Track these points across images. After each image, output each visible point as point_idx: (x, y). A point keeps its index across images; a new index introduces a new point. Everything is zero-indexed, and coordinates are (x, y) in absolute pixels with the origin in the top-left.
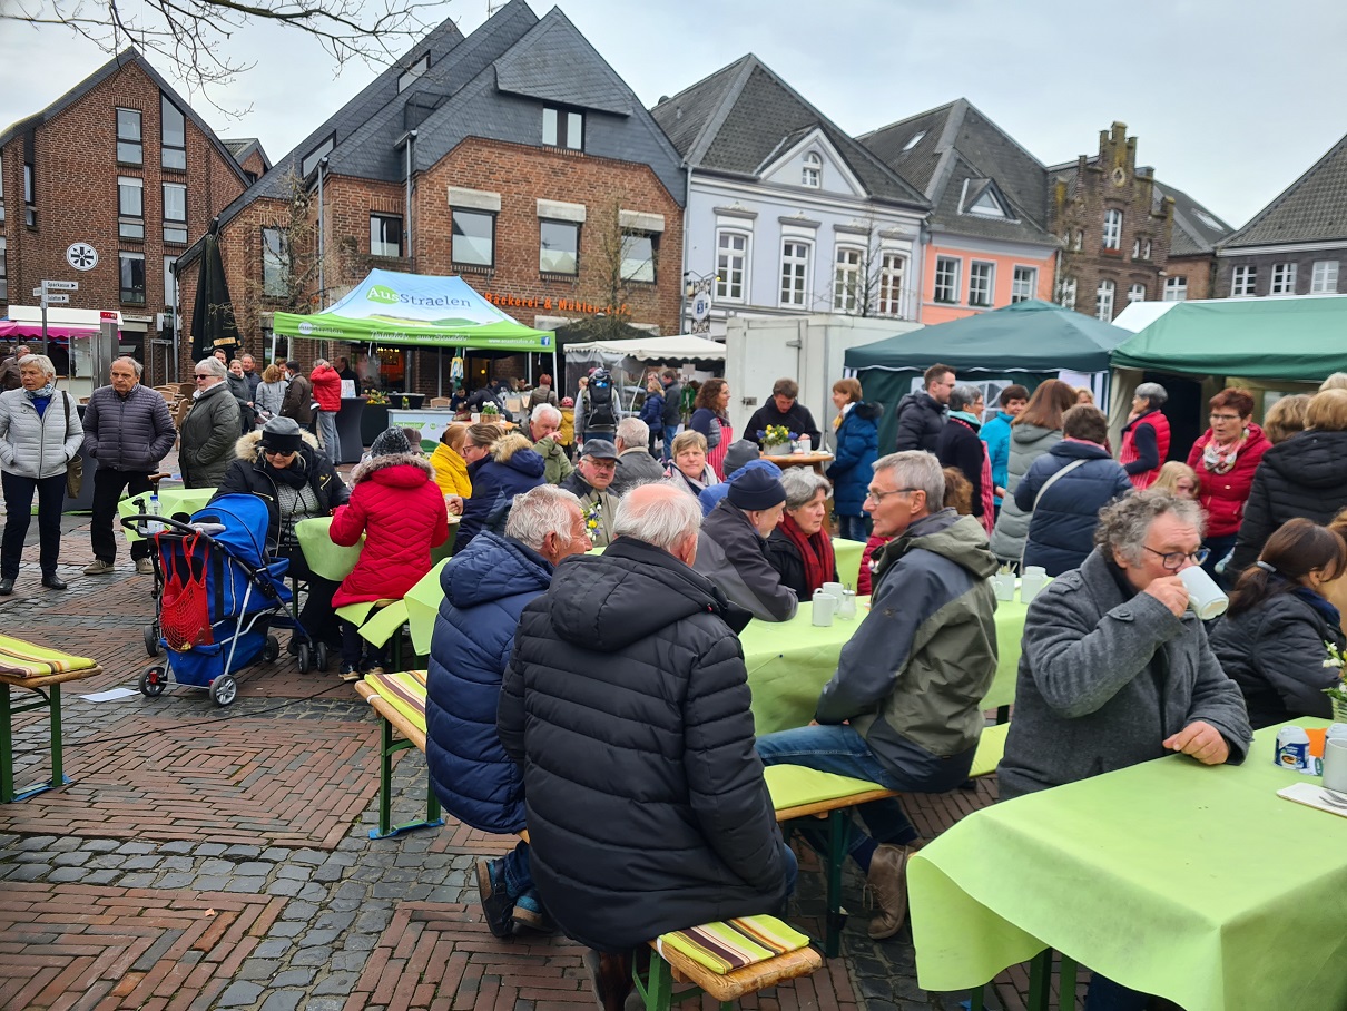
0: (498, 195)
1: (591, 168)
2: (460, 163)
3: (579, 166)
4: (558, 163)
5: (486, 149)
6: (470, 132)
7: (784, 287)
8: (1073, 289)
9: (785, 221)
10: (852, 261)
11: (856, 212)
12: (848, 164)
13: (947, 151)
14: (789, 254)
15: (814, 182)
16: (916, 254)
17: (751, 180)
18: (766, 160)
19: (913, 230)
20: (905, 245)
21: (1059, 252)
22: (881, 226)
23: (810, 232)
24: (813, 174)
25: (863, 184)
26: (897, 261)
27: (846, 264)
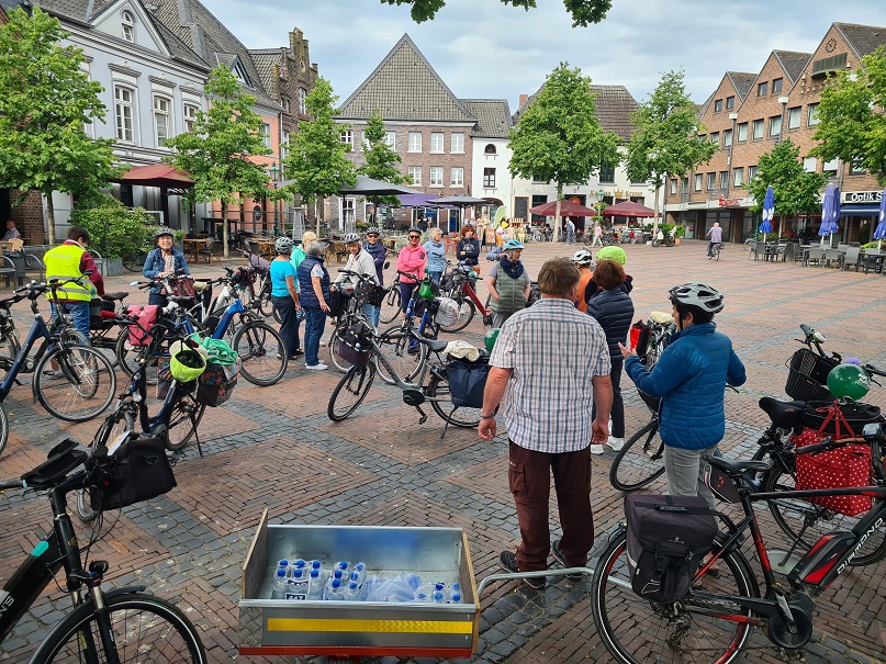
7: (120, 125)
8: (287, 140)
9: (113, 68)
10: (163, 107)
11: (163, 68)
12: (155, 26)
13: (193, 27)
14: (118, 97)
15: (128, 37)
16: (205, 106)
17: (86, 27)
18: (89, 10)
19: (200, 87)
20: (197, 99)
21: (281, 114)
22: (180, 82)
23: (132, 80)
24: (126, 30)
25: (167, 45)
26: (191, 110)
27: (159, 110)
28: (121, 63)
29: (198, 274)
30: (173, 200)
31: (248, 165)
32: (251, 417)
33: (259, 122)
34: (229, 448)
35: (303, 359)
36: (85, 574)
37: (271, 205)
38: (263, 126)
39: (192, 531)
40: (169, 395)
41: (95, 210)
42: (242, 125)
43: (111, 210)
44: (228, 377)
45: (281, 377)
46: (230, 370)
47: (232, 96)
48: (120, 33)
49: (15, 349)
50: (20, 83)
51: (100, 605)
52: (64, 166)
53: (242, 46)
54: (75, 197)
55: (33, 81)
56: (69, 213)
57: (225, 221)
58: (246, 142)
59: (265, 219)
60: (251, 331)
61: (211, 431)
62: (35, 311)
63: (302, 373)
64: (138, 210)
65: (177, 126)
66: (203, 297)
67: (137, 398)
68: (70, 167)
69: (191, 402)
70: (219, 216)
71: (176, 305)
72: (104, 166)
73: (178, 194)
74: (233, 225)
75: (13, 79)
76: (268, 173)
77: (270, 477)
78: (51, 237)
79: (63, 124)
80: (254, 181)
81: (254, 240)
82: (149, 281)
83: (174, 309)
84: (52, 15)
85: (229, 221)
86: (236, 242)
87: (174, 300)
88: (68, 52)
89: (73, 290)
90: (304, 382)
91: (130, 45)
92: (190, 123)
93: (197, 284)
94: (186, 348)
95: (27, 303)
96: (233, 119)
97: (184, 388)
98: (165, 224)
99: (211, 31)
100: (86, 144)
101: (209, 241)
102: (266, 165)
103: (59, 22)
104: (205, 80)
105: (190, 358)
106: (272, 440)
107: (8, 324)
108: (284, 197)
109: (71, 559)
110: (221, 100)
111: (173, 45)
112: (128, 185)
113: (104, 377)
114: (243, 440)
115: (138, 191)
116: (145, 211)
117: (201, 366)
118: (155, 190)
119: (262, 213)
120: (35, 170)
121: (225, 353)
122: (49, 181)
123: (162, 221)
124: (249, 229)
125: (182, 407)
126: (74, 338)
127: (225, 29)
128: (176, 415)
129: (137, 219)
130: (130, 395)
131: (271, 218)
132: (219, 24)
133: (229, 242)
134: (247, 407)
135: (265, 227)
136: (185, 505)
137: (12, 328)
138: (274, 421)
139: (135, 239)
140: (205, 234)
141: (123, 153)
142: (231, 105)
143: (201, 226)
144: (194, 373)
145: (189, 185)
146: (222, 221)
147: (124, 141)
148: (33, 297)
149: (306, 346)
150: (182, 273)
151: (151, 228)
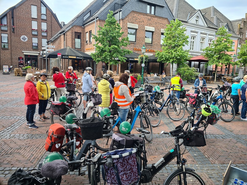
0: (137, 25)
1: (156, 19)
2: (130, 17)
3: (153, 18)
4: (149, 17)
5: (136, 14)
6: (133, 10)
7: (191, 46)
8: (240, 46)
9: (192, 32)
10: (203, 40)
11: (204, 30)
12: (204, 19)
13: (215, 17)
14: (192, 39)
15: (197, 23)
16: (215, 39)
17: (186, 22)
18: (188, 18)
19: (214, 34)
20: (213, 37)
21: (239, 39)
22: (208, 33)
23: (196, 34)
24: (196, 21)
25: (207, 23)
26: (211, 40)
27: (202, 41)
28: (194, 30)
29: (208, 86)
30: (202, 65)
31: (226, 55)
32: (222, 130)
33: (232, 42)
34: (214, 138)
35: (240, 116)
36: (181, 161)
37: (231, 67)
38: (232, 43)
39: (203, 159)
40: (200, 119)
41: (182, 68)
42: (226, 43)
43: (186, 68)
44: (217, 117)
45: (232, 120)
46: (218, 115)
47: (224, 35)
48: (194, 22)
49: (163, 101)
50: (170, 38)
51: (184, 171)
52: (177, 57)
53: (229, 20)
54: (178, 65)
55: (173, 37)
56: (176, 69)
57: (216, 71)
58: (226, 48)
59: (229, 71)
60: (224, 105)
61: (209, 132)
62: (169, 92)
63: (240, 120)
64: (192, 68)
65: (206, 45)
66: (209, 93)
67: (192, 118)
68: (178, 57)
69: (205, 122)
70: (214, 70)
71: (202, 94)
72: (186, 57)
73: (203, 64)
74: (218, 72)
75: (169, 37)
76: (232, 57)
77: (228, 150)
78: (171, 75)
79: (178, 47)
80: (227, 60)
81: (225, 77)
82: (195, 87)
83: (201, 95)
84: (180, 21)
85: (217, 71)
86: (218, 77)
87: (202, 93)
88: (182, 29)
89: (177, 88)
90: (240, 124)
91: (197, 25)
92: (210, 44)
93: (208, 89)
94: (207, 107)
95: (168, 90)
96: (223, 42)
97: (204, 117)
98: (199, 72)
99: (220, 17)
100: (182, 52)
101: (211, 77)
102: (232, 55)
103: (181, 22)
104: (216, 31)
105: (207, 110)
106: (229, 139)
107: (163, 95)
108: (237, 64)
109: (178, 156)
110: (220, 36)
111: (208, 23)
112: (190, 61)
113: (182, 111)
114: (219, 137)
115: (193, 63)
116: (194, 68)
117: (210, 113)
118: (197, 63)
119: (228, 69)
120: (171, 59)
121: (217, 110)
122: (173, 61)
123: (198, 71)
124: (223, 74)
125: (202, 123)
126: (176, 100)
127: (224, 16)
128: (200, 125)
129: (192, 70)
130: (191, 117)
131: (231, 71)
132: (222, 15)
133: (217, 77)
134: (221, 127)
135: (228, 73)
136: (201, 151)
137: (163, 96)
138: (229, 133)
139: (191, 76)
140: (209, 75)
141: (191, 53)
142: (224, 38)
143: (208, 72)
144: (208, 115)
145: (207, 61)
146: (215, 71)
147: (191, 50)
148: (169, 89)
149: (242, 112)
150: (205, 86)
151: (195, 73)
